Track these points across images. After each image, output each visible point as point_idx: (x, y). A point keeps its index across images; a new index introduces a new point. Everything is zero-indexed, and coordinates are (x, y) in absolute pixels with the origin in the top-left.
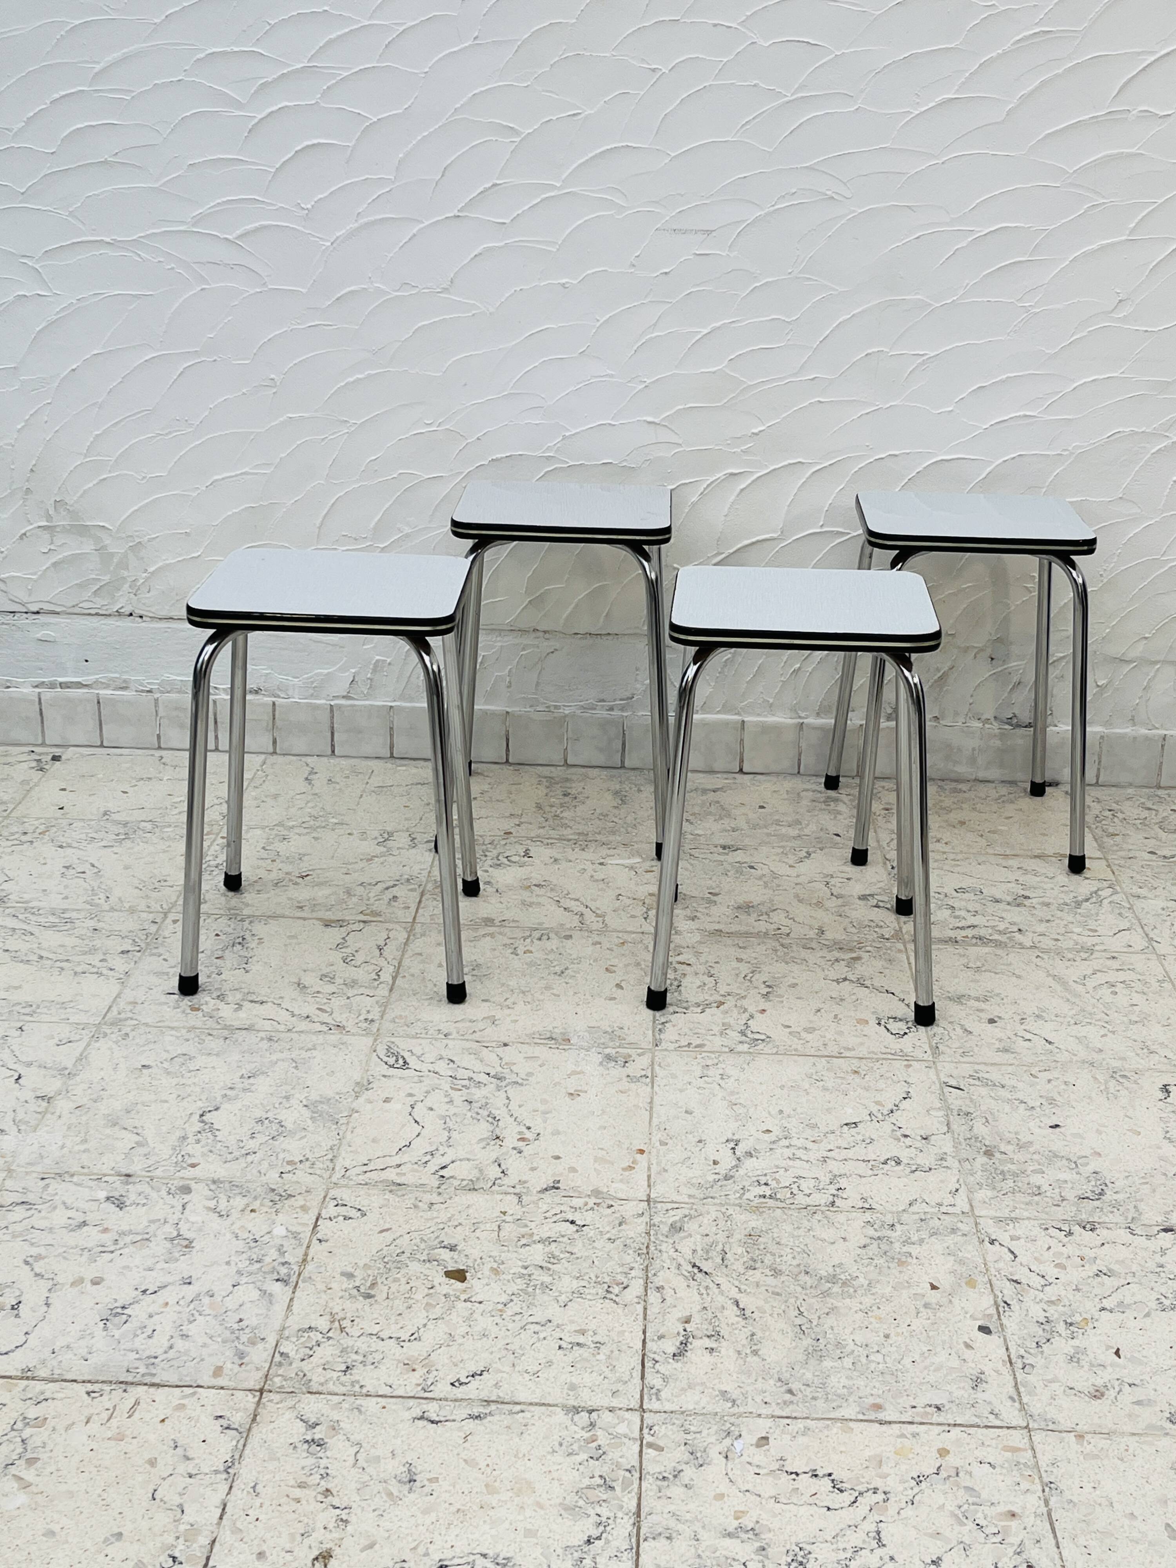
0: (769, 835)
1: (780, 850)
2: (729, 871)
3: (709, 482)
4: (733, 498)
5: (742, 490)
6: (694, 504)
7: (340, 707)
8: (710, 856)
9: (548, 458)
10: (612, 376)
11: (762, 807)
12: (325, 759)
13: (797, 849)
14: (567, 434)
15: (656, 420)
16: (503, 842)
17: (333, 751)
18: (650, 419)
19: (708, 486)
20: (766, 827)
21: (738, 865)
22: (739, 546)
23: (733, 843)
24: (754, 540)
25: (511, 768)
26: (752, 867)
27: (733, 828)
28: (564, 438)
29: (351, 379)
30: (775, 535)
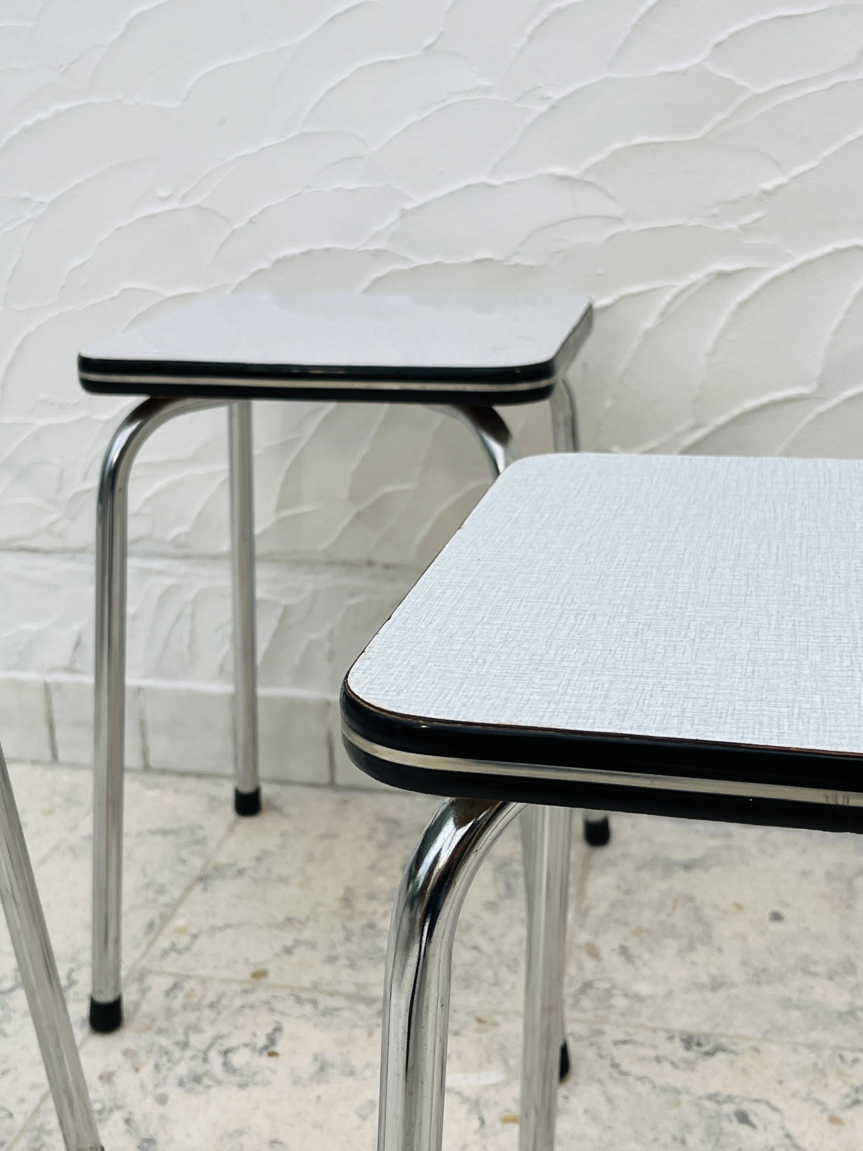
0: (786, 1004)
1: (807, 1058)
2: (688, 1128)
3: (675, 290)
4: (723, 319)
5: (742, 305)
6: (649, 334)
7: (59, 686)
8: (652, 1070)
9: (377, 254)
10: (486, 90)
11: (776, 917)
12: (38, 771)
13: (849, 1056)
14: (409, 206)
15: (574, 173)
16: (238, 1003)
17: (55, 756)
18: (560, 170)
19: (676, 297)
20: (781, 977)
21: (710, 1105)
22: (736, 411)
23: (706, 1028)
24: (764, 399)
25: (336, 796)
26: (743, 1118)
27: (714, 979)
28: (404, 214)
29: (29, 122)
30: (805, 390)
